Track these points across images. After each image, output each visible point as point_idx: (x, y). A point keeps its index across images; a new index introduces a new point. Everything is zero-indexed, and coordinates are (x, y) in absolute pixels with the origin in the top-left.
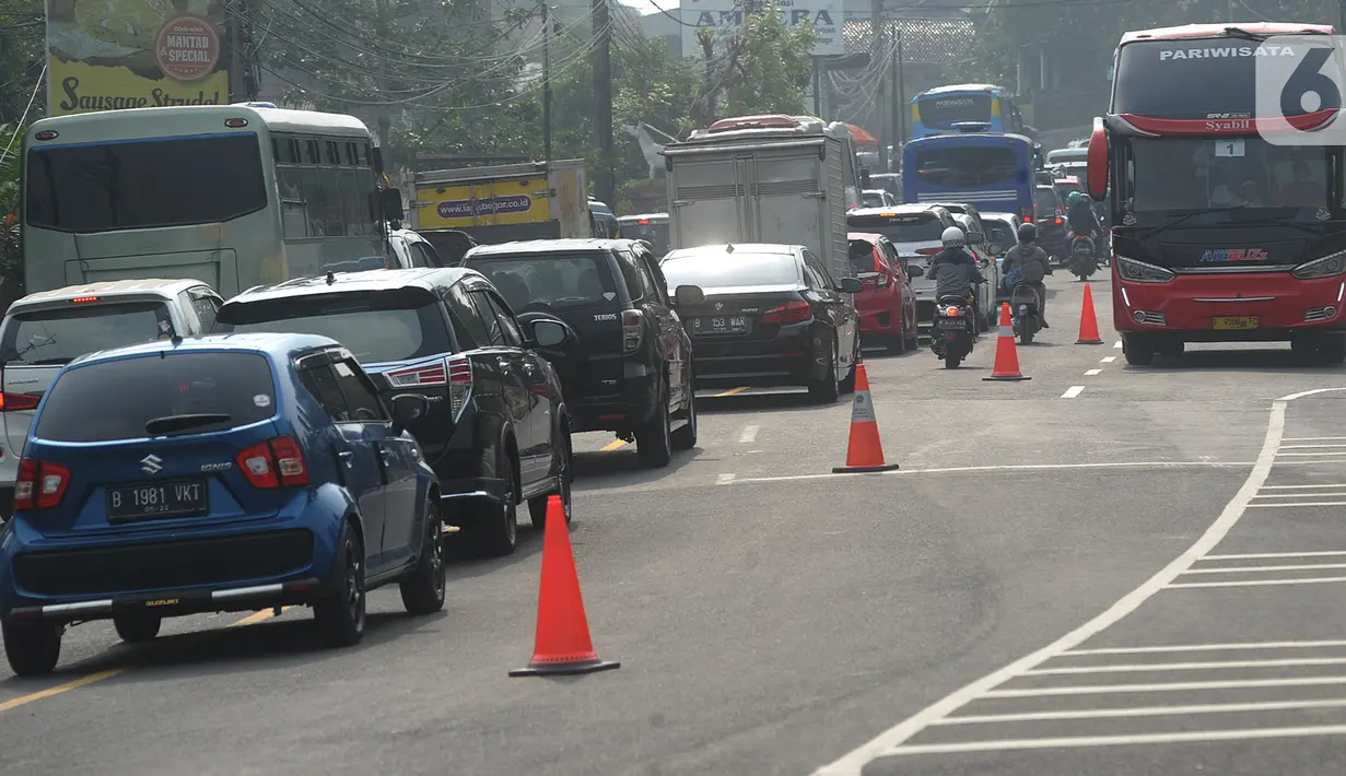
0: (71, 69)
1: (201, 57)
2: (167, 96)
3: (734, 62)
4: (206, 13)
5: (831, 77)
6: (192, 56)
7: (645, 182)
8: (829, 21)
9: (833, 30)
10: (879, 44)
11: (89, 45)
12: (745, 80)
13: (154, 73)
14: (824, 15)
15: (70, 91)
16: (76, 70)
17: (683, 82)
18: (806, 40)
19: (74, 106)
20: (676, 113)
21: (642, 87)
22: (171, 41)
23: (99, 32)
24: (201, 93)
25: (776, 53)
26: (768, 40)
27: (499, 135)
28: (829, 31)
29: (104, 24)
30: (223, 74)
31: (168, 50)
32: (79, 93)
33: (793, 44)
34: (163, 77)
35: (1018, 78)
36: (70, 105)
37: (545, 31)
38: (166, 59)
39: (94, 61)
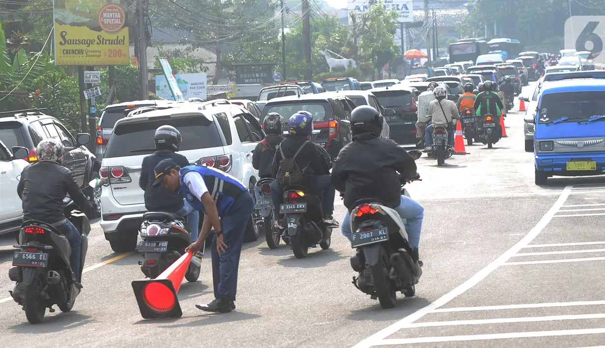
0: (63, 28)
1: (118, 22)
2: (103, 38)
3: (365, 24)
4: (119, 3)
5: (410, 31)
6: (114, 21)
7: (328, 73)
8: (407, 9)
9: (409, 12)
10: (427, 17)
11: (71, 17)
12: (369, 31)
13: (98, 29)
14: (405, 6)
15: (63, 37)
16: (67, 28)
17: (344, 33)
18: (394, 15)
19: (65, 43)
20: (341, 45)
21: (327, 35)
22: (105, 15)
23: (75, 12)
24: (118, 37)
25: (381, 20)
26: (379, 15)
27: (265, 55)
28: (407, 12)
29: (77, 8)
30: (126, 29)
31: (103, 19)
32: (67, 38)
33: (389, 17)
34: (101, 30)
35: (486, 31)
36: (63, 42)
37: (282, 11)
38: (103, 22)
39: (73, 24)
